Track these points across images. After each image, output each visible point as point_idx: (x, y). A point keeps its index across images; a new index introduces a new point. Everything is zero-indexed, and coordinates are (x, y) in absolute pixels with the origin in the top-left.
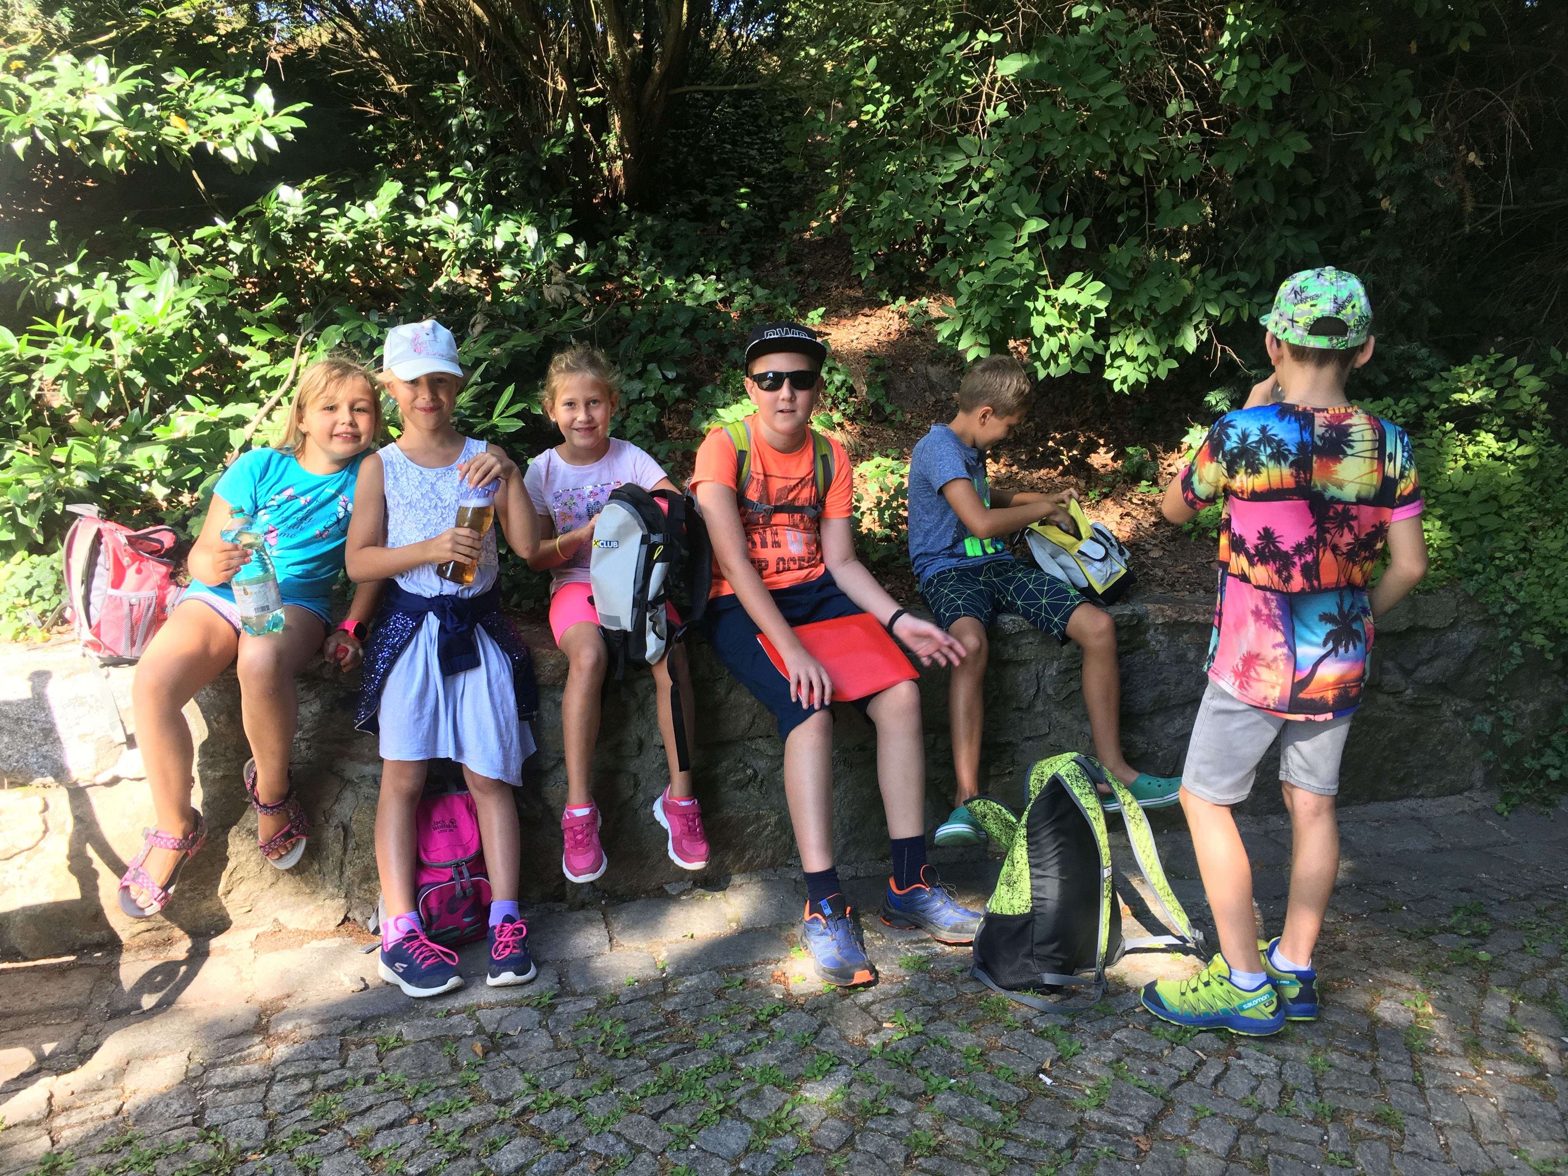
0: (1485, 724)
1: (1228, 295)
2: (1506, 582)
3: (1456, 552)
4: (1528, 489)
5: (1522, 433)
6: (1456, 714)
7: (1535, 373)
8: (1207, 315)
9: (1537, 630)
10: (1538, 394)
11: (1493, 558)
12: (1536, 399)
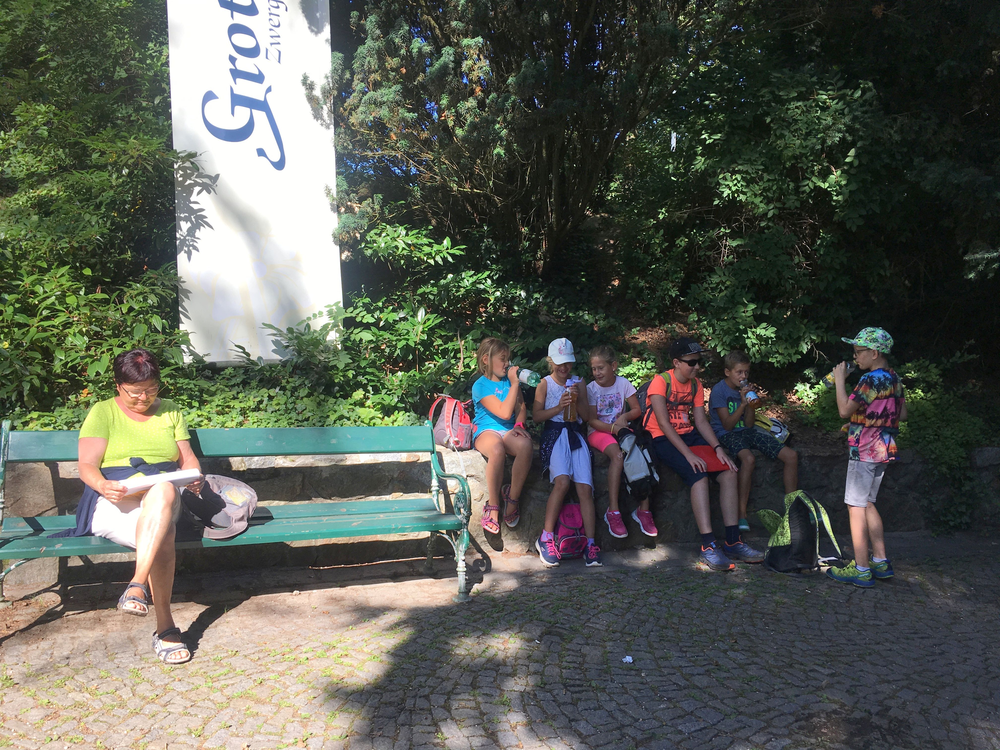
0: (925, 502)
1: (819, 332)
2: (930, 446)
3: (910, 435)
4: (936, 412)
5: (932, 390)
6: (914, 498)
7: (936, 367)
8: (811, 339)
9: (943, 466)
10: (939, 375)
11: (925, 438)
12: (938, 377)
